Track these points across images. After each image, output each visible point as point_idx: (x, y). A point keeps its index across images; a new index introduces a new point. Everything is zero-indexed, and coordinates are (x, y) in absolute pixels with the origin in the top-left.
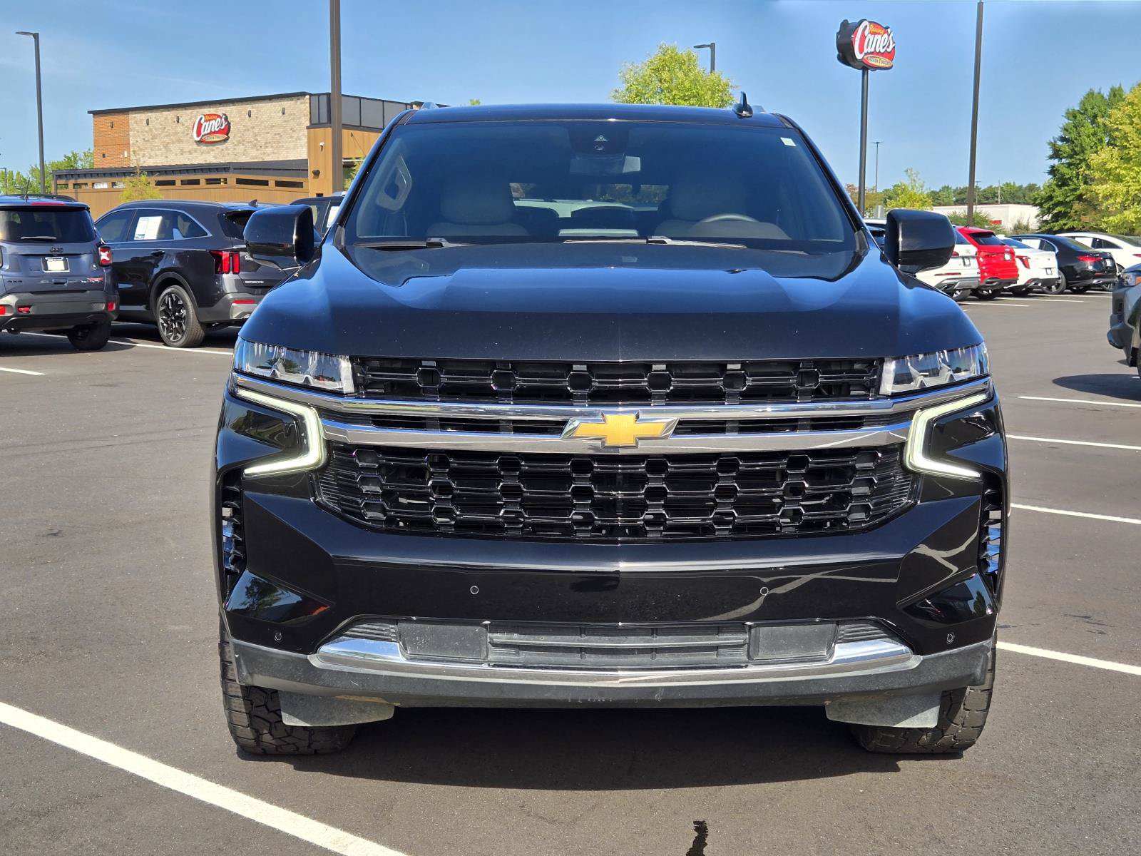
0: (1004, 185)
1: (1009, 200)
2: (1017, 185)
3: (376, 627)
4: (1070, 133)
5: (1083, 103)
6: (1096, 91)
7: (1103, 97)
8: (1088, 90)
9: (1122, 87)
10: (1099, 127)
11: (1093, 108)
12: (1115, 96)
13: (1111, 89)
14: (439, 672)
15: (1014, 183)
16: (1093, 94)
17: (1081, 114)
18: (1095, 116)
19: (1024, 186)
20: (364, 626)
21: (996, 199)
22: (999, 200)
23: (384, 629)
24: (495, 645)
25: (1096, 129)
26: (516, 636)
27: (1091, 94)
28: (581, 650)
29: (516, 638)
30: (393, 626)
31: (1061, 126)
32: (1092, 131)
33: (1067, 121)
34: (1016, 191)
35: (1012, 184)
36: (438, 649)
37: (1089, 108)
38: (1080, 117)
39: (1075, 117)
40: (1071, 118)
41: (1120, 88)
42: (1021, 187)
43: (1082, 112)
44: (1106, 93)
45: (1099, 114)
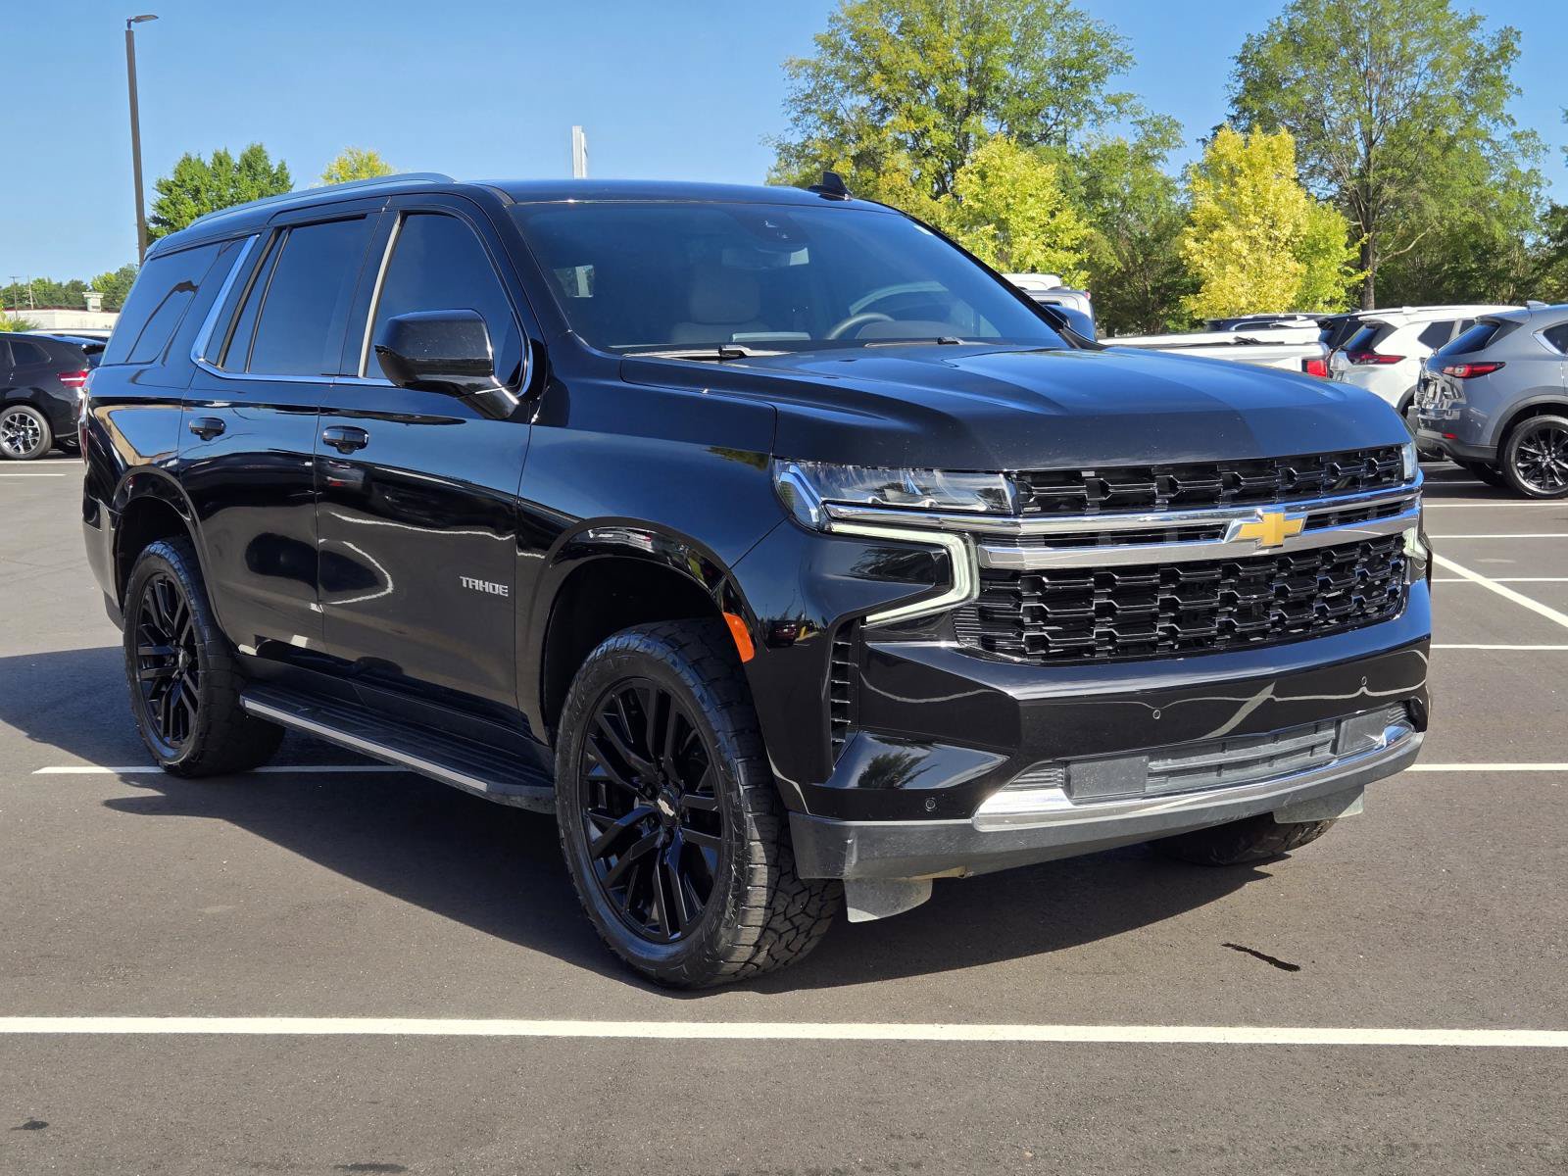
0: (35, 282)
1: (46, 303)
2: (54, 283)
3: (1042, 774)
4: (167, 212)
5: (178, 172)
6: (194, 157)
7: (203, 164)
8: (182, 156)
9: (229, 153)
10: (203, 204)
11: (192, 180)
12: (221, 164)
13: (215, 155)
14: (1110, 812)
15: (49, 280)
16: (190, 160)
17: (177, 186)
18: (197, 191)
19: (65, 284)
20: (1030, 775)
21: (27, 302)
22: (32, 303)
23: (1052, 774)
24: (1152, 775)
25: (201, 207)
26: (1169, 761)
27: (188, 160)
28: (1220, 768)
29: (1171, 764)
30: (1061, 770)
31: (154, 203)
32: (195, 210)
33: (161, 196)
34: (54, 291)
35: (47, 281)
36: (1107, 788)
37: (187, 178)
38: (177, 191)
39: (170, 191)
40: (166, 192)
41: (226, 153)
42: (60, 285)
43: (179, 184)
44: (208, 160)
45: (203, 188)
